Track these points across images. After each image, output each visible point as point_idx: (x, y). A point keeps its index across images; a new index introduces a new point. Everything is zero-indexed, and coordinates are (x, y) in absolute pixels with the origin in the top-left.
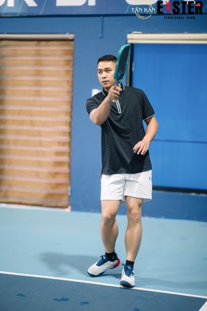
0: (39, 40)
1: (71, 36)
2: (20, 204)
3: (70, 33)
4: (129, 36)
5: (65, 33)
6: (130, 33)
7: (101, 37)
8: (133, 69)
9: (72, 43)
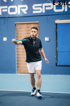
0: (28, 24)
1: (38, 22)
2: (24, 73)
3: (38, 21)
4: (56, 21)
5: (36, 21)
6: (56, 20)
7: (47, 22)
8: (57, 31)
9: (38, 24)
